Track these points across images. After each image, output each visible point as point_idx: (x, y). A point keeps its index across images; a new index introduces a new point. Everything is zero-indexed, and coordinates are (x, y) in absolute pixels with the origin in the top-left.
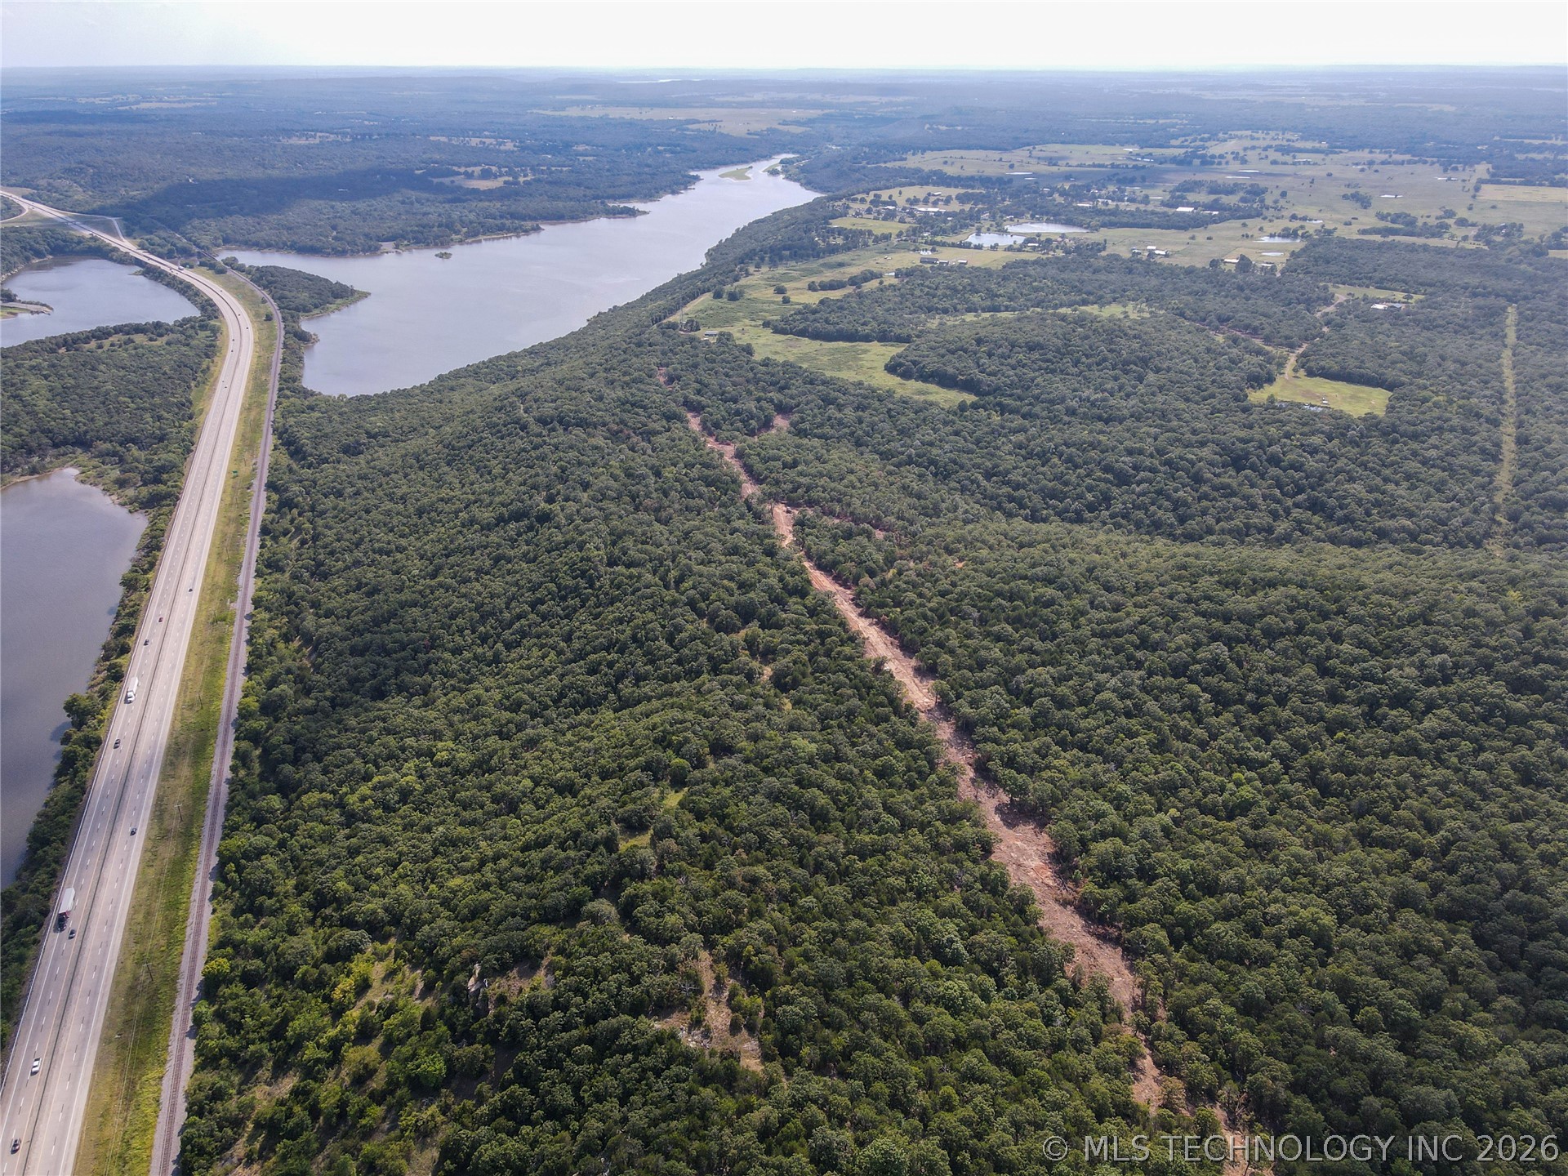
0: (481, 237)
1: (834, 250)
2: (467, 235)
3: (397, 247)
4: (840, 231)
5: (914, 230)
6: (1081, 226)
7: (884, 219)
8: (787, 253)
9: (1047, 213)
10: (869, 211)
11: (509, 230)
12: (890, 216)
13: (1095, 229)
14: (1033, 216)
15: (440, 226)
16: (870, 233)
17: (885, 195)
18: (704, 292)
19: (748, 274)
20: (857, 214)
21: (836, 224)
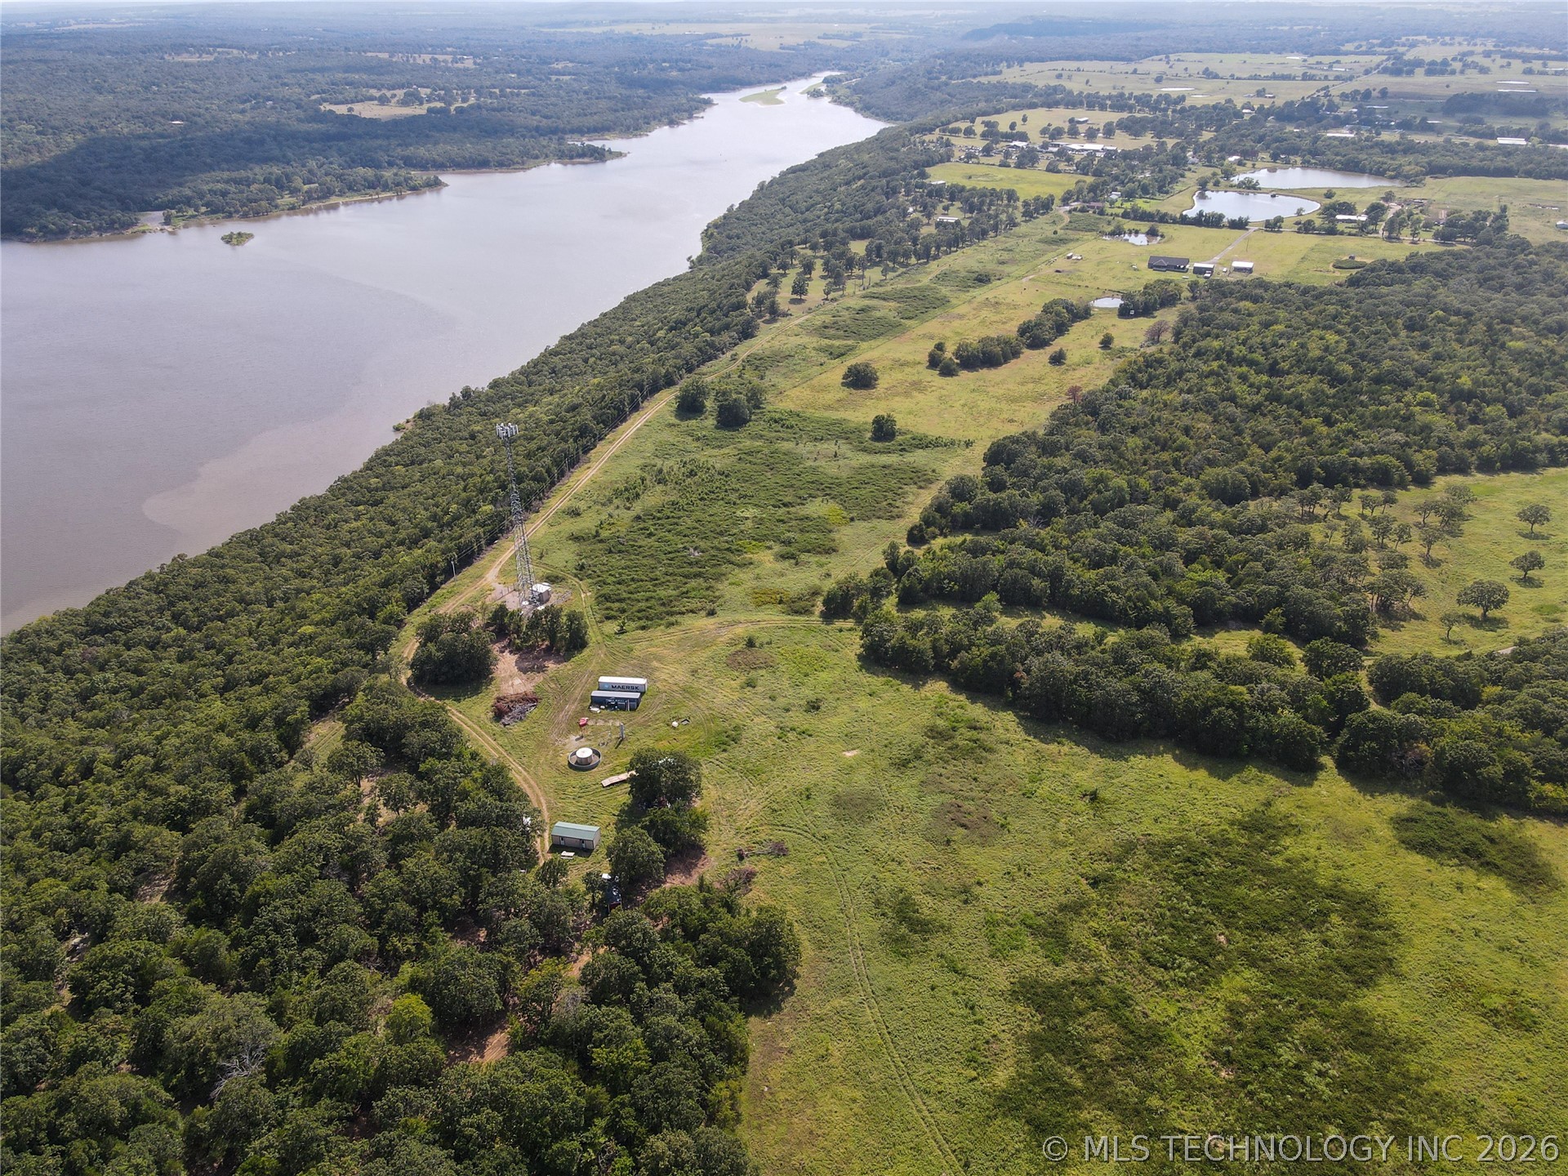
0: (333, 200)
1: (955, 239)
2: (309, 197)
3: (168, 221)
4: (954, 193)
5: (1093, 189)
6: (1379, 173)
7: (1020, 165)
8: (858, 248)
9: (1294, 151)
10: (987, 151)
11: (386, 188)
12: (1027, 159)
13: (1413, 180)
14: (1275, 157)
15: (267, 181)
16: (1011, 196)
17: (1003, 122)
18: (655, 389)
19: (775, 313)
20: (970, 156)
21: (939, 176)
